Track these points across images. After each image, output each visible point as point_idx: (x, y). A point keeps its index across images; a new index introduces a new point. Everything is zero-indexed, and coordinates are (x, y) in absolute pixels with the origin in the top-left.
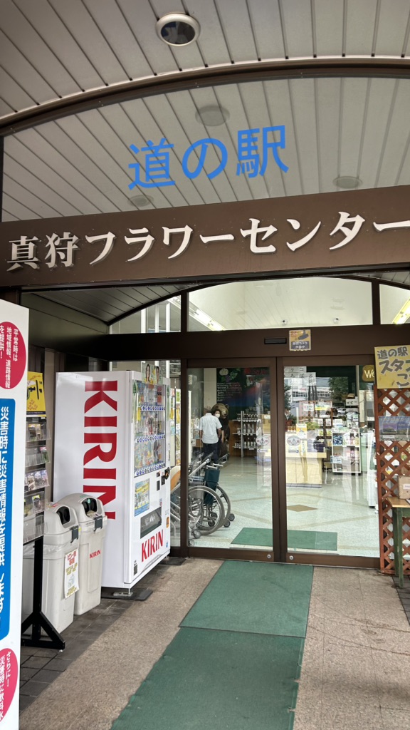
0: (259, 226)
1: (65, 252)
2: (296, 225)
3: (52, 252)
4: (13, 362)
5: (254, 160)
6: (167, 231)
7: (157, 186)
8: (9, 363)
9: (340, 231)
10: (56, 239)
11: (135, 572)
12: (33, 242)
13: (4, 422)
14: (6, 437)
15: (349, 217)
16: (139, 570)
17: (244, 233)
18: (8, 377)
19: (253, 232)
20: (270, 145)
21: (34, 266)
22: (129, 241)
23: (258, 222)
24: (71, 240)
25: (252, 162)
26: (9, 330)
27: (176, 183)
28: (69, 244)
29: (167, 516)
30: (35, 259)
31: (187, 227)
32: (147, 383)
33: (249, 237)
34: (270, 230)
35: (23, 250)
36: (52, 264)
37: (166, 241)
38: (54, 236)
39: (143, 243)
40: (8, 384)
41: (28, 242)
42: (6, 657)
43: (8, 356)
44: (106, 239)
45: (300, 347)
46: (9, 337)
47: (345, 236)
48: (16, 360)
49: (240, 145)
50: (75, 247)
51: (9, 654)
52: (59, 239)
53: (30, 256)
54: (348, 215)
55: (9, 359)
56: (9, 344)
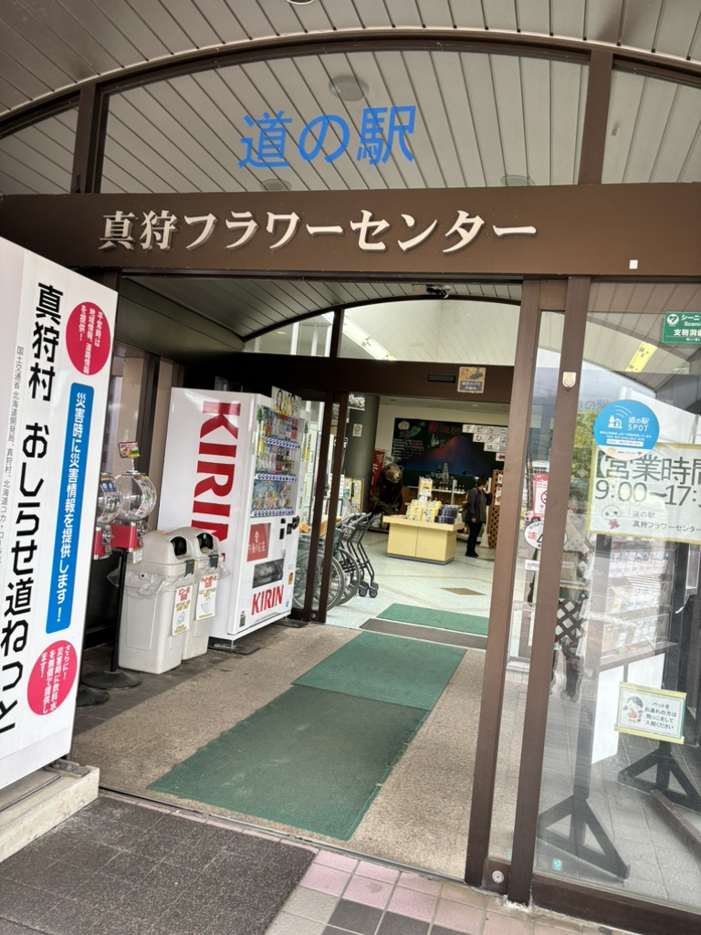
0: (371, 219)
1: (161, 232)
2: (410, 221)
3: (148, 231)
4: (94, 348)
5: (377, 145)
6: (272, 217)
7: (269, 165)
8: (89, 347)
9: (456, 232)
10: (153, 217)
11: (242, 624)
12: (129, 219)
13: (80, 409)
14: (81, 425)
15: (468, 217)
16: (247, 624)
17: (354, 226)
18: (87, 362)
19: (364, 225)
20: (397, 128)
21: (128, 246)
22: (230, 225)
23: (371, 214)
24: (169, 220)
25: (375, 147)
26: (92, 312)
27: (291, 164)
28: (167, 223)
29: (291, 571)
30: (130, 238)
31: (294, 214)
32: (278, 411)
33: (358, 231)
34: (382, 225)
35: (118, 227)
36: (146, 245)
37: (270, 228)
38: (152, 213)
39: (245, 229)
40: (86, 370)
41: (123, 219)
42: (65, 650)
43: (89, 339)
44: (206, 221)
45: (471, 388)
46: (92, 320)
47: (461, 239)
48: (98, 345)
49: (364, 126)
50: (173, 227)
51: (68, 647)
52: (156, 217)
53: (125, 234)
54: (467, 215)
55: (90, 342)
56: (91, 327)
